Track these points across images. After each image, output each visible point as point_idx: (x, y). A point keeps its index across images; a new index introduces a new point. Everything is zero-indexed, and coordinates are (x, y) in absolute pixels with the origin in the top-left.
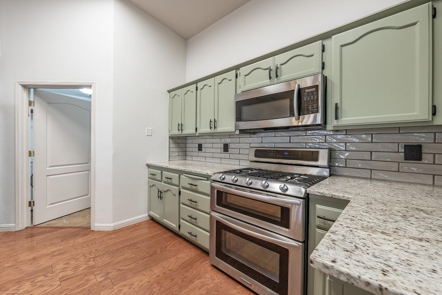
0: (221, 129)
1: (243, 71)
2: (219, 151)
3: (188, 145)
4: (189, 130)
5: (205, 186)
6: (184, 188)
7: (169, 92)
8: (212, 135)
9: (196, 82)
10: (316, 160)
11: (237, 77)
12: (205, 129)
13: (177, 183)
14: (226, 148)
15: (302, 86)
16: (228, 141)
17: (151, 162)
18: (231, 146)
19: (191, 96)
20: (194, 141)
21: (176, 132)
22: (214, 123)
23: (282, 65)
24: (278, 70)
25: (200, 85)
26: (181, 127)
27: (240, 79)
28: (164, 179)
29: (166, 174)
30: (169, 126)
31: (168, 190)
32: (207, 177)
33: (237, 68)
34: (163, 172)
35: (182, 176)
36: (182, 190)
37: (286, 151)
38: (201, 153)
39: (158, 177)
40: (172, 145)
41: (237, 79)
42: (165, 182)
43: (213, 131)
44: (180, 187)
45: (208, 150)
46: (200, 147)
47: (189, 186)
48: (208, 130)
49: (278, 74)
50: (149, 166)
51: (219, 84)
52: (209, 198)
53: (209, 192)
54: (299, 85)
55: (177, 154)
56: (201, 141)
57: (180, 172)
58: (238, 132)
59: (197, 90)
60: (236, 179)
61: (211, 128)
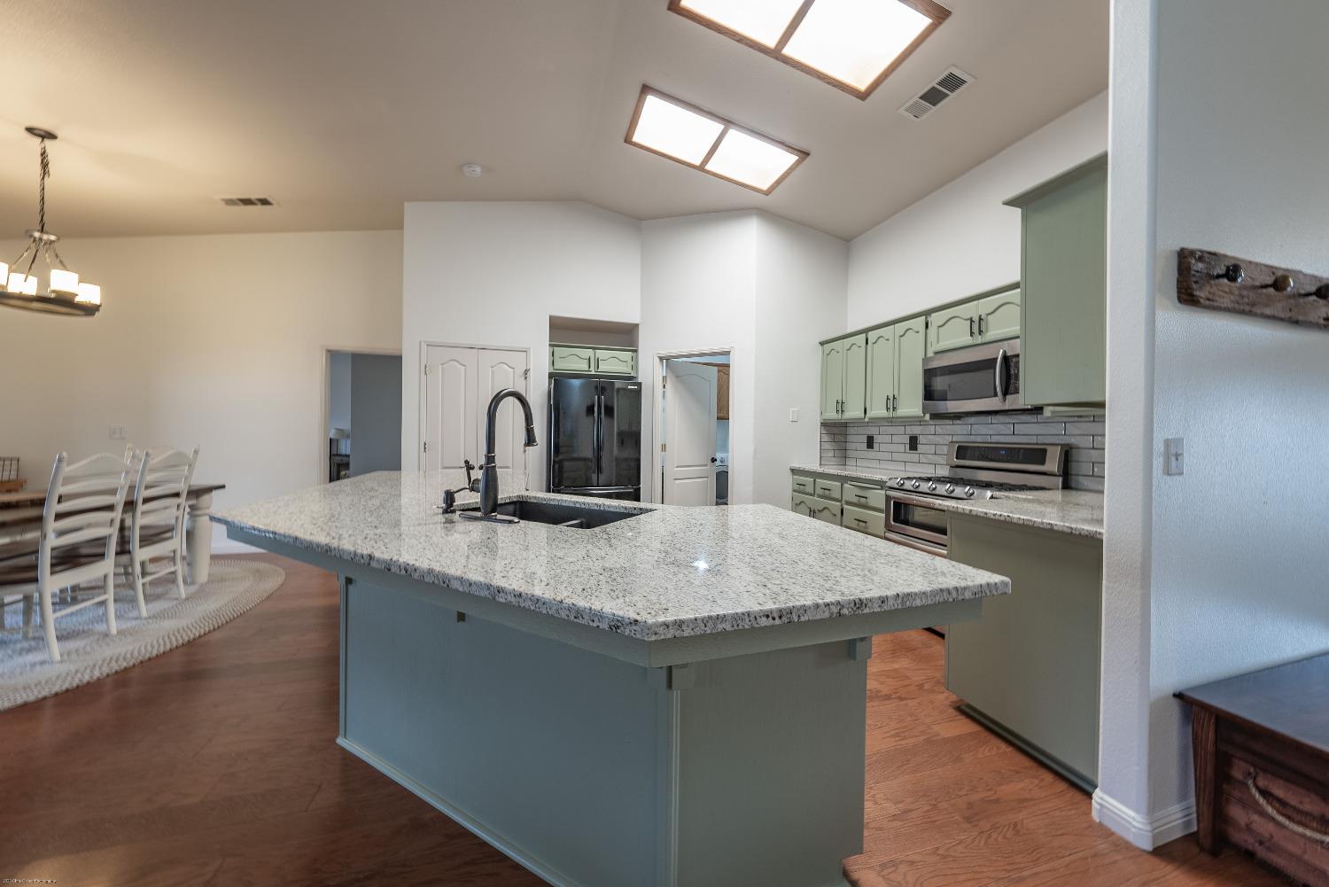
0: (903, 411)
1: (936, 319)
2: (901, 448)
3: (850, 438)
4: (854, 412)
5: (877, 498)
6: (848, 503)
7: (822, 344)
8: (891, 421)
9: (866, 331)
10: (1043, 462)
11: (927, 327)
12: (878, 411)
13: (839, 497)
14: (913, 443)
15: (1009, 354)
16: (916, 430)
17: (796, 465)
18: (921, 439)
19: (858, 353)
20: (861, 430)
21: (832, 415)
22: (892, 402)
23: (988, 315)
24: (983, 323)
25: (872, 335)
26: (841, 406)
27: (932, 329)
28: (819, 491)
29: (821, 482)
30: (821, 403)
31: (825, 508)
32: (881, 484)
33: (927, 313)
34: (817, 480)
35: (846, 485)
36: (845, 507)
37: (1002, 449)
38: (871, 454)
39: (810, 489)
40: (826, 438)
41: (928, 331)
42: (820, 496)
43: (891, 414)
44: (844, 502)
45: (883, 447)
46: (870, 443)
47: (855, 500)
48: (883, 413)
49: (983, 328)
50: (794, 471)
51: (902, 336)
52: (884, 515)
53: (883, 506)
54: (1005, 352)
55: (831, 454)
56: (872, 431)
57: (843, 479)
58: (927, 417)
59: (867, 343)
60: (934, 486)
61: (888, 409)
